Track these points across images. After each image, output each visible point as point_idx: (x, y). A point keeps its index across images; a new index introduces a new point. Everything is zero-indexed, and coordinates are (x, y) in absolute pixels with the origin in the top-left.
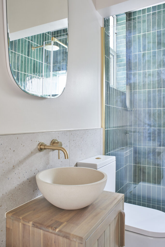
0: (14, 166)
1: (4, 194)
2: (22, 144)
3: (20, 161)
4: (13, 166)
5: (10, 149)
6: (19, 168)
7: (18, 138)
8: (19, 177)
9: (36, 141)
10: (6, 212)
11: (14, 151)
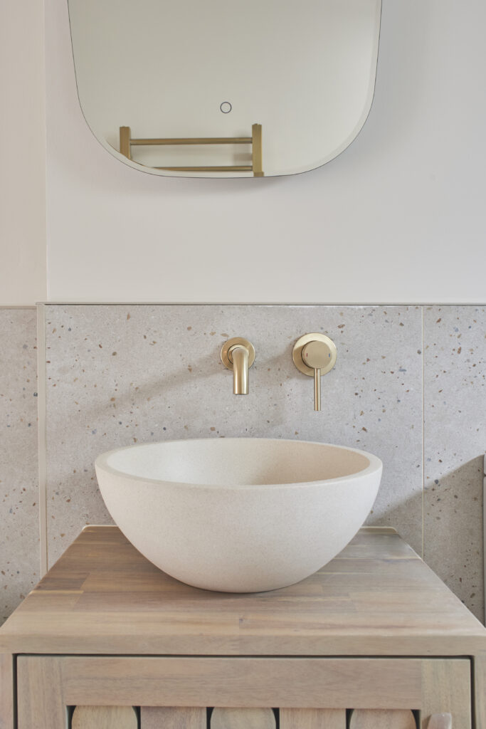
0: (113, 399)
1: (77, 471)
2: (145, 337)
3: (137, 388)
4: (111, 397)
5: (100, 346)
6: (135, 410)
7: (129, 317)
8: (136, 437)
9: (209, 332)
10: (87, 524)
11: (114, 354)
